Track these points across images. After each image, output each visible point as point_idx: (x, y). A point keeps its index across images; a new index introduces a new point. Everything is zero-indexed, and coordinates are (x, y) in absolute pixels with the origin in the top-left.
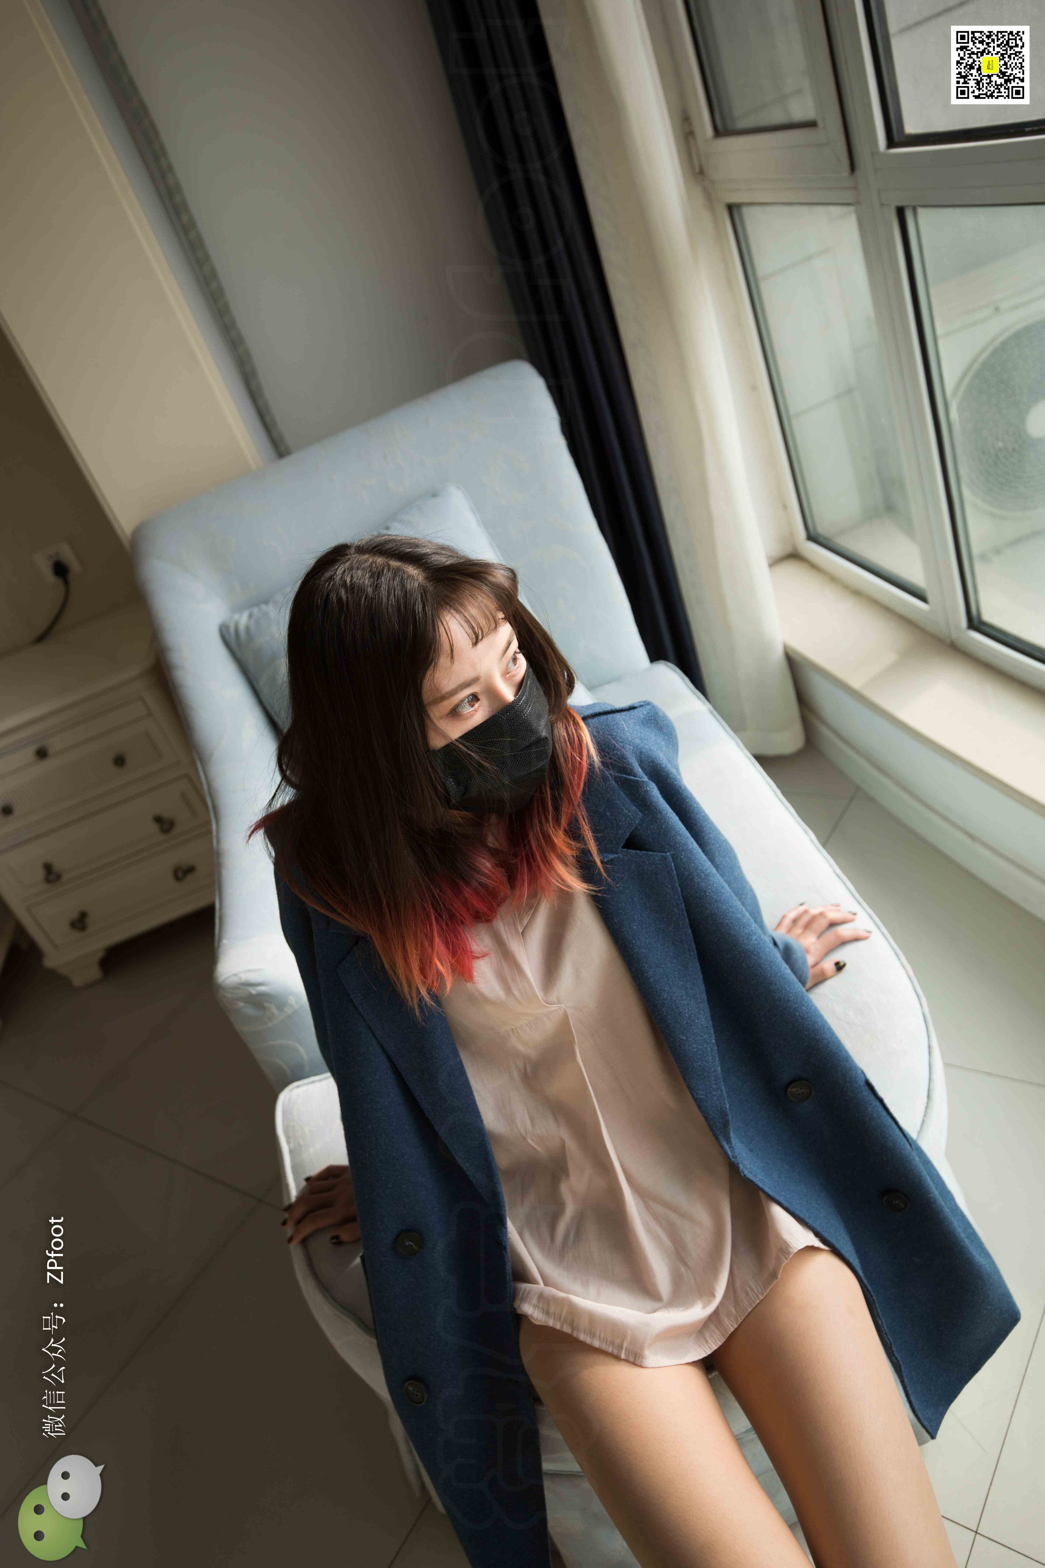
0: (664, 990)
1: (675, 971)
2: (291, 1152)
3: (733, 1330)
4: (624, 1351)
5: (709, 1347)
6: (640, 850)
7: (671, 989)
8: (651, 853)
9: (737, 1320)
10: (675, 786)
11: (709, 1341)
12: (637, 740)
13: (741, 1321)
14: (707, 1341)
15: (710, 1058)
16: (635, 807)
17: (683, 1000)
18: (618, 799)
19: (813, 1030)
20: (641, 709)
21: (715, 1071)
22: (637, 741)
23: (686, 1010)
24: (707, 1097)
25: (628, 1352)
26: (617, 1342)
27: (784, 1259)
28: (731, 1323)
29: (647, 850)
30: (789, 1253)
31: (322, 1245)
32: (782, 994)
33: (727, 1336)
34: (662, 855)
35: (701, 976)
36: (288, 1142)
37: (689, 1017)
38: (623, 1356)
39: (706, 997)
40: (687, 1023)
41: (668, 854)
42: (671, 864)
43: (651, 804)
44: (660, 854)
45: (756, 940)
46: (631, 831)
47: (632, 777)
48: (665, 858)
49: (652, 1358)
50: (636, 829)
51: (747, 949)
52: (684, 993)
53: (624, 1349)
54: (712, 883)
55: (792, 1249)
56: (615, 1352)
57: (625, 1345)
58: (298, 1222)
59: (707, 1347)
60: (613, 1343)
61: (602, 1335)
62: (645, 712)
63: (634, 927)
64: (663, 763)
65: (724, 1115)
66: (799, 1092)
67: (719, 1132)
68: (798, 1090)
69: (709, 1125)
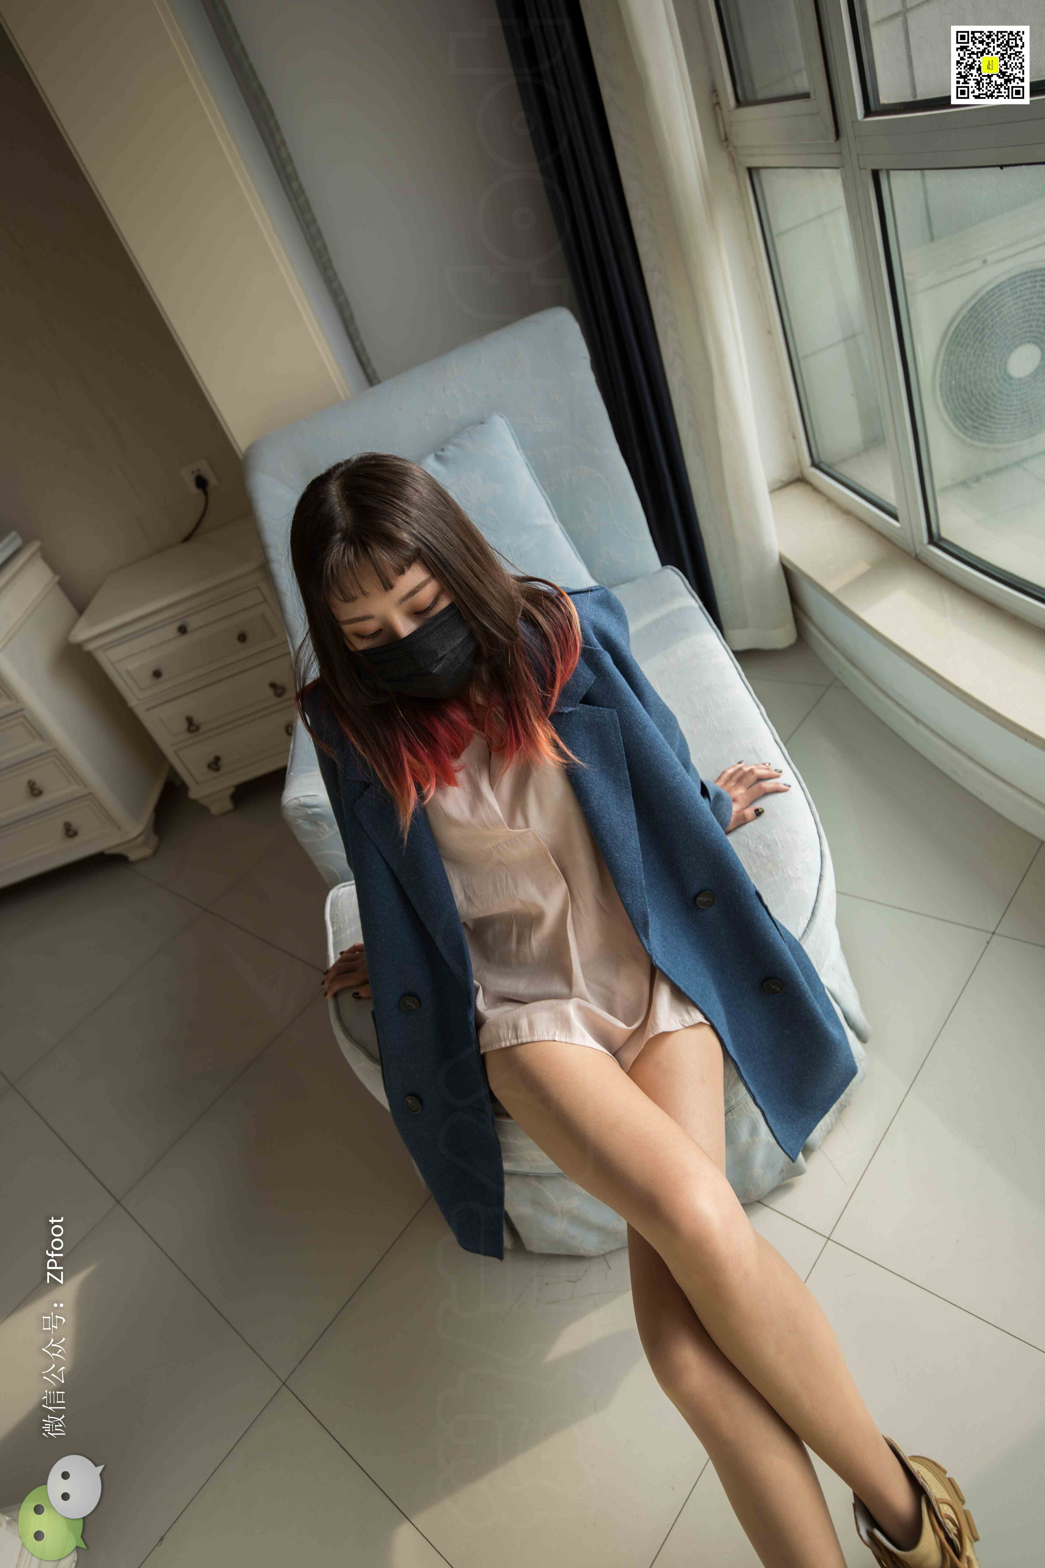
0: (605, 817)
1: (615, 803)
2: (334, 933)
6: (593, 705)
7: (610, 816)
12: (592, 616)
15: (637, 872)
21: (640, 883)
22: (593, 617)
24: (633, 902)
31: (347, 999)
34: (610, 710)
35: (634, 809)
36: (333, 926)
37: (623, 840)
39: (636, 826)
41: (616, 709)
47: (588, 646)
48: (612, 713)
52: (620, 820)
54: (647, 733)
58: (332, 982)
65: (645, 916)
66: (704, 901)
67: (640, 930)
68: (704, 899)
69: (633, 924)
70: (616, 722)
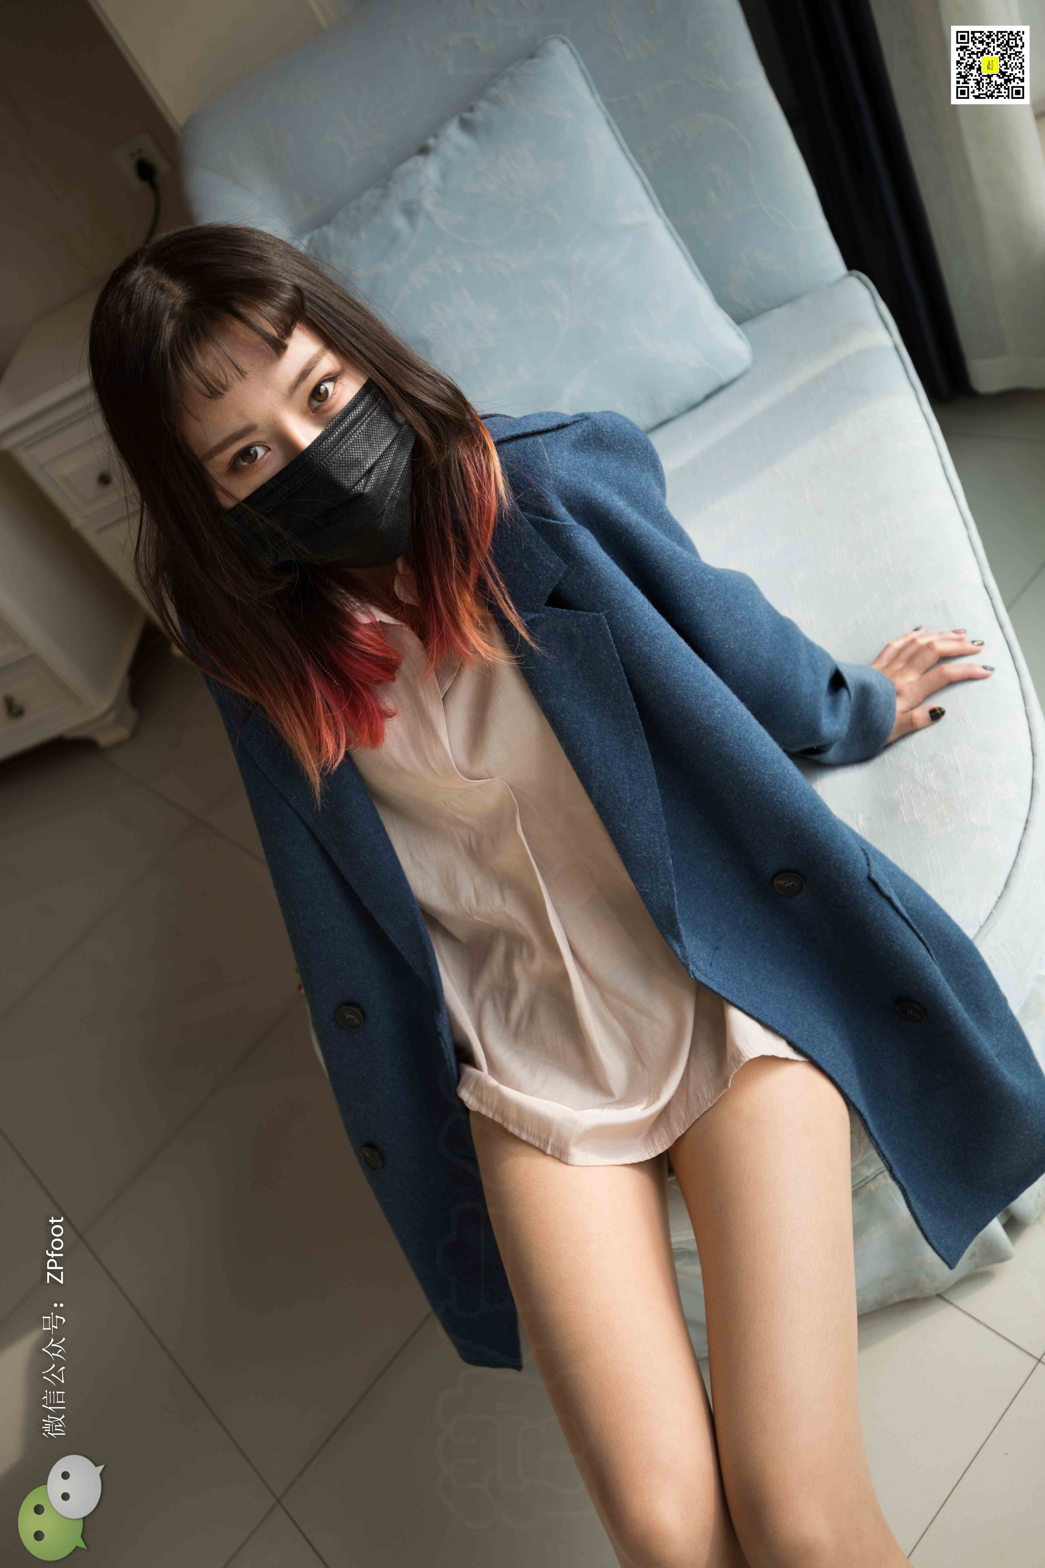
4: (550, 1146)
13: (688, 1126)
17: (624, 783)
18: (537, 547)
23: (629, 795)
25: (554, 1148)
26: (544, 1136)
27: (735, 1068)
28: (679, 1127)
30: (739, 1061)
33: (674, 1140)
34: (593, 616)
38: (549, 1151)
40: (629, 810)
41: (601, 613)
47: (551, 521)
48: (598, 619)
49: (576, 1156)
50: (560, 583)
53: (550, 1144)
55: (743, 1057)
56: (542, 1147)
57: (551, 1141)
60: (540, 1138)
61: (529, 1129)
66: (787, 886)
67: (668, 931)
68: (786, 883)
69: (655, 922)
70: (607, 633)
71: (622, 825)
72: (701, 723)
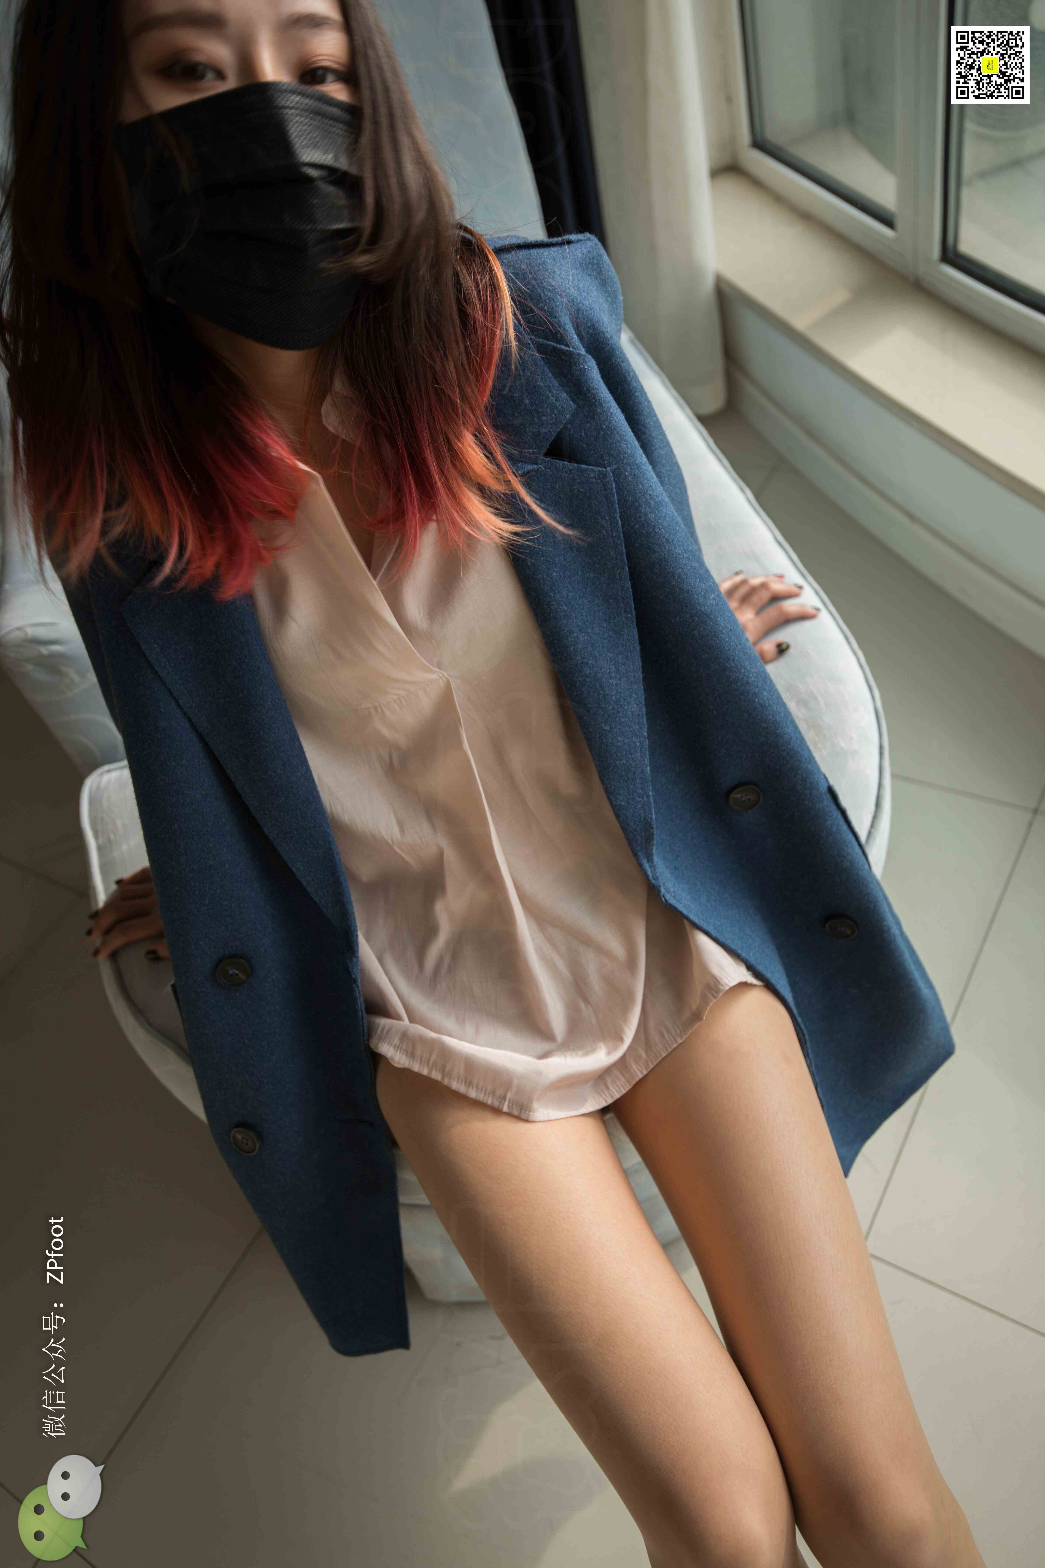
0: (587, 663)
1: (605, 639)
2: (99, 848)
3: (641, 1076)
4: (506, 1103)
5: (610, 1095)
7: (596, 662)
8: (584, 466)
9: (647, 1065)
10: (622, 371)
11: (611, 1088)
12: (572, 289)
13: (652, 1066)
14: (608, 1088)
15: (638, 755)
16: (565, 394)
17: (611, 678)
18: (542, 379)
19: (773, 722)
20: (579, 245)
21: (643, 772)
22: (573, 292)
23: (614, 692)
24: (629, 803)
25: (512, 1103)
26: (499, 1092)
27: (712, 998)
28: (640, 1068)
29: (580, 462)
30: (718, 991)
31: (132, 961)
32: (740, 673)
33: (634, 1083)
34: (599, 471)
35: (638, 648)
36: (96, 837)
37: (617, 702)
38: (505, 1109)
39: (641, 676)
40: (613, 709)
41: (608, 469)
42: (612, 485)
43: (588, 390)
44: (596, 469)
45: (714, 599)
46: (558, 430)
47: (563, 347)
48: (605, 476)
49: (542, 1112)
50: (565, 428)
51: (701, 611)
52: (613, 669)
53: (507, 1100)
54: (664, 515)
55: (722, 985)
56: (496, 1104)
57: (509, 1096)
58: (106, 933)
59: (608, 1095)
60: (493, 1093)
61: (481, 1084)
62: (585, 251)
63: (554, 574)
64: (607, 332)
65: (647, 826)
66: (743, 799)
67: (639, 848)
68: (742, 797)
69: (628, 839)
70: (611, 493)
71: (604, 727)
72: (696, 608)
